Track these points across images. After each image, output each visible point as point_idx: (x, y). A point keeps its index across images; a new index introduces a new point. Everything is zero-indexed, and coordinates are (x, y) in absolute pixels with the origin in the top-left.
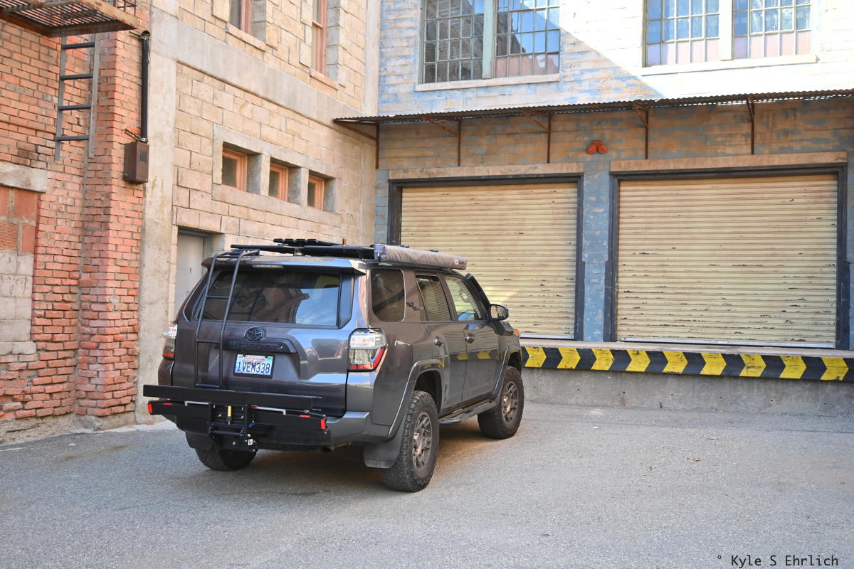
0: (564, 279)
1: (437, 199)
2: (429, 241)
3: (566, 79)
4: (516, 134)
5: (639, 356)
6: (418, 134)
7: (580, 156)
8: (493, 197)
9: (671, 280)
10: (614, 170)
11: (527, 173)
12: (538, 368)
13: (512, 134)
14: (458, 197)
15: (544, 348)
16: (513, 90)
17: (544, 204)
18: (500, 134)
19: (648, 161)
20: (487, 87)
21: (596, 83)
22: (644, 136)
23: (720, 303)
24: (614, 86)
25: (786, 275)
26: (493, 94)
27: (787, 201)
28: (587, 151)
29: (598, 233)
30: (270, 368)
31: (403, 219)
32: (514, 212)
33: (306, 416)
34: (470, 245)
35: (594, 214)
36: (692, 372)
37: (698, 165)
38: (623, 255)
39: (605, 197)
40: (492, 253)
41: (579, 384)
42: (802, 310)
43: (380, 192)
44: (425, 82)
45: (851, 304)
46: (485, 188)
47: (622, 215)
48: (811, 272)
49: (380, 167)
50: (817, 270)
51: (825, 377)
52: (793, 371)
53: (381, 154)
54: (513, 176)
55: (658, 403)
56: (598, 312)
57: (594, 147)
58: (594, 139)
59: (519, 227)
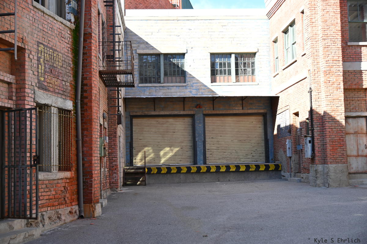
1: (145, 121)
4: (173, 102)
7: (194, 109)
9: (221, 146)
10: (204, 113)
11: (178, 114)
14: (153, 121)
16: (172, 88)
17: (181, 123)
19: (214, 111)
20: (163, 86)
21: (198, 87)
23: (235, 152)
24: (203, 88)
25: (252, 143)
26: (165, 89)
27: (251, 122)
28: (196, 107)
31: (133, 128)
32: (172, 125)
34: (157, 136)
35: (199, 126)
37: (228, 112)
38: (206, 139)
39: (202, 121)
40: (165, 139)
42: (257, 153)
43: (127, 119)
44: (141, 83)
45: (270, 151)
46: (162, 118)
47: (206, 126)
48: (258, 142)
49: (127, 111)
50: (260, 141)
51: (270, 169)
52: (262, 168)
53: (127, 107)
54: (173, 114)
55: (228, 180)
56: (201, 156)
57: (198, 106)
58: (198, 104)
59: (173, 130)
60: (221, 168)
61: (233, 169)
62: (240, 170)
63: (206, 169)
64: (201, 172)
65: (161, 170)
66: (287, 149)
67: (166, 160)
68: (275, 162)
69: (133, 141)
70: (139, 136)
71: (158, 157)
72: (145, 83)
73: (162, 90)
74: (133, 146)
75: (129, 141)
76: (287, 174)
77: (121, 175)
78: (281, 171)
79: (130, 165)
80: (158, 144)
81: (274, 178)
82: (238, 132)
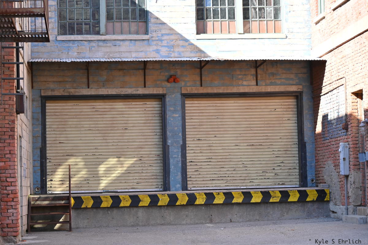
0: (154, 156)
1: (70, 107)
2: (66, 134)
3: (153, 39)
4: (125, 69)
5: (219, 195)
7: (163, 84)
8: (107, 107)
9: (215, 154)
10: (184, 93)
11: (132, 93)
12: (164, 206)
13: (122, 69)
15: (168, 195)
16: (121, 43)
17: (139, 111)
18: (114, 70)
19: (202, 88)
20: (104, 40)
21: (171, 42)
22: (200, 74)
23: (241, 166)
24: (181, 44)
25: (274, 150)
26: (108, 45)
27: (273, 110)
28: (168, 81)
29: (176, 128)
31: (47, 120)
32: (121, 116)
34: (94, 137)
35: (173, 117)
36: (246, 202)
37: (229, 91)
38: (188, 141)
39: (179, 108)
40: (108, 141)
41: (187, 213)
42: (283, 168)
43: (35, 103)
44: (62, 34)
45: (307, 164)
46: (101, 101)
47: (186, 118)
48: (286, 148)
49: (34, 88)
50: (289, 146)
51: (308, 199)
52: (294, 198)
53: (34, 79)
54: (124, 94)
55: (230, 219)
56: (178, 174)
57: (172, 79)
58: (171, 74)
59: (124, 125)
60: (215, 198)
61: (238, 199)
62: (251, 202)
63: (187, 198)
64: (177, 204)
65: (101, 202)
66: (341, 161)
67: (110, 182)
68: (317, 186)
69: (47, 145)
70: (58, 136)
71: (95, 176)
72: (70, 34)
73: (103, 48)
74: (47, 155)
75: (39, 145)
76: (340, 209)
77: (25, 211)
78: (328, 202)
79: (40, 192)
80: (95, 151)
81: (315, 217)
82: (249, 129)
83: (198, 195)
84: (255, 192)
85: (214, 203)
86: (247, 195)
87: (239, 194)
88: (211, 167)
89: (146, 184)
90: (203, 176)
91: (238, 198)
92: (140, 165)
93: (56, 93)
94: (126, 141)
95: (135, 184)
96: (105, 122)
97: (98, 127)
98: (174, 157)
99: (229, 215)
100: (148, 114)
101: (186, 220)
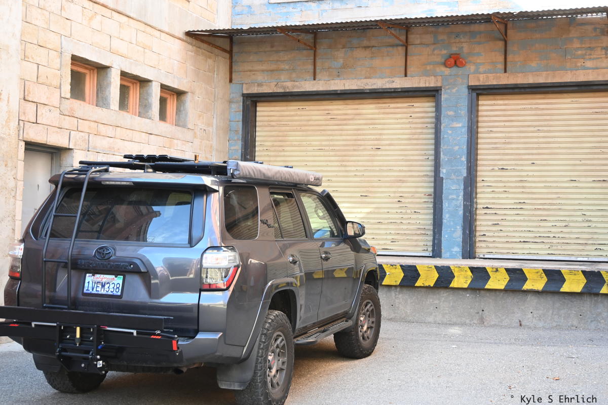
0: (422, 195)
1: (292, 113)
2: (284, 156)
4: (373, 47)
5: (497, 273)
6: (272, 47)
7: (438, 70)
8: (349, 112)
9: (531, 196)
10: (473, 84)
11: (384, 87)
12: (396, 286)
13: (369, 47)
14: (315, 112)
15: (401, 266)
16: (370, 2)
17: (401, 118)
18: (356, 48)
19: (506, 75)
22: (503, 50)
23: (580, 219)
26: (348, 6)
28: (445, 64)
30: (120, 288)
31: (257, 134)
32: (371, 126)
33: (157, 337)
34: (326, 161)
35: (453, 128)
36: (552, 289)
37: (558, 79)
38: (482, 171)
39: (464, 112)
40: (348, 168)
41: (437, 302)
43: (234, 106)
46: (341, 102)
49: (232, 82)
53: (234, 68)
54: (369, 89)
55: (518, 321)
56: (456, 228)
57: (452, 61)
58: (452, 53)
59: (376, 142)
62: (562, 290)
63: (436, 275)
64: (416, 285)
80: (326, 184)
83: (456, 269)
84: (571, 272)
85: (487, 287)
86: (555, 277)
87: (537, 272)
88: (522, 218)
89: (407, 243)
90: (509, 234)
91: (534, 280)
92: (399, 211)
93: (266, 89)
94: (377, 168)
95: (389, 242)
96: (344, 137)
97: (333, 146)
98: (451, 199)
99: (518, 313)
100: (416, 123)
101: (436, 316)
